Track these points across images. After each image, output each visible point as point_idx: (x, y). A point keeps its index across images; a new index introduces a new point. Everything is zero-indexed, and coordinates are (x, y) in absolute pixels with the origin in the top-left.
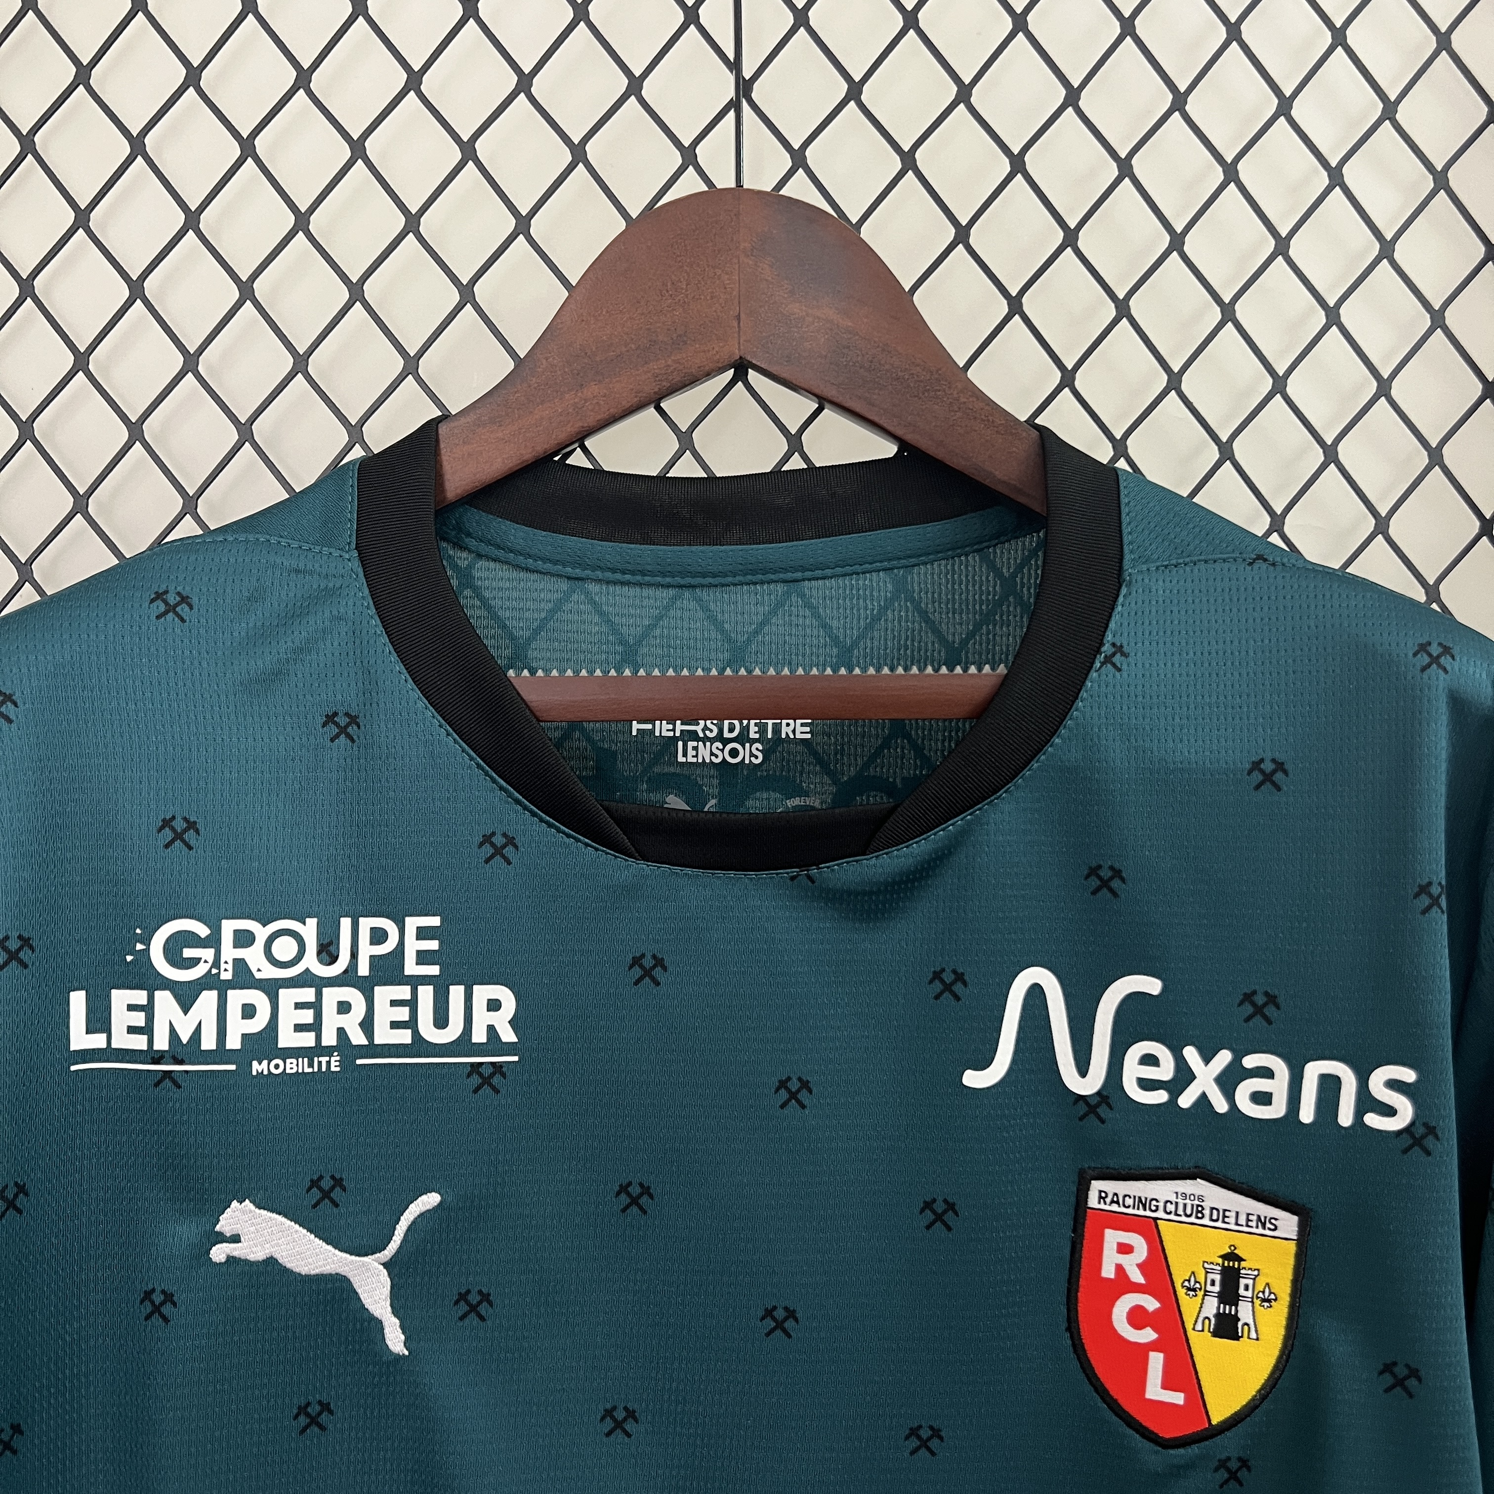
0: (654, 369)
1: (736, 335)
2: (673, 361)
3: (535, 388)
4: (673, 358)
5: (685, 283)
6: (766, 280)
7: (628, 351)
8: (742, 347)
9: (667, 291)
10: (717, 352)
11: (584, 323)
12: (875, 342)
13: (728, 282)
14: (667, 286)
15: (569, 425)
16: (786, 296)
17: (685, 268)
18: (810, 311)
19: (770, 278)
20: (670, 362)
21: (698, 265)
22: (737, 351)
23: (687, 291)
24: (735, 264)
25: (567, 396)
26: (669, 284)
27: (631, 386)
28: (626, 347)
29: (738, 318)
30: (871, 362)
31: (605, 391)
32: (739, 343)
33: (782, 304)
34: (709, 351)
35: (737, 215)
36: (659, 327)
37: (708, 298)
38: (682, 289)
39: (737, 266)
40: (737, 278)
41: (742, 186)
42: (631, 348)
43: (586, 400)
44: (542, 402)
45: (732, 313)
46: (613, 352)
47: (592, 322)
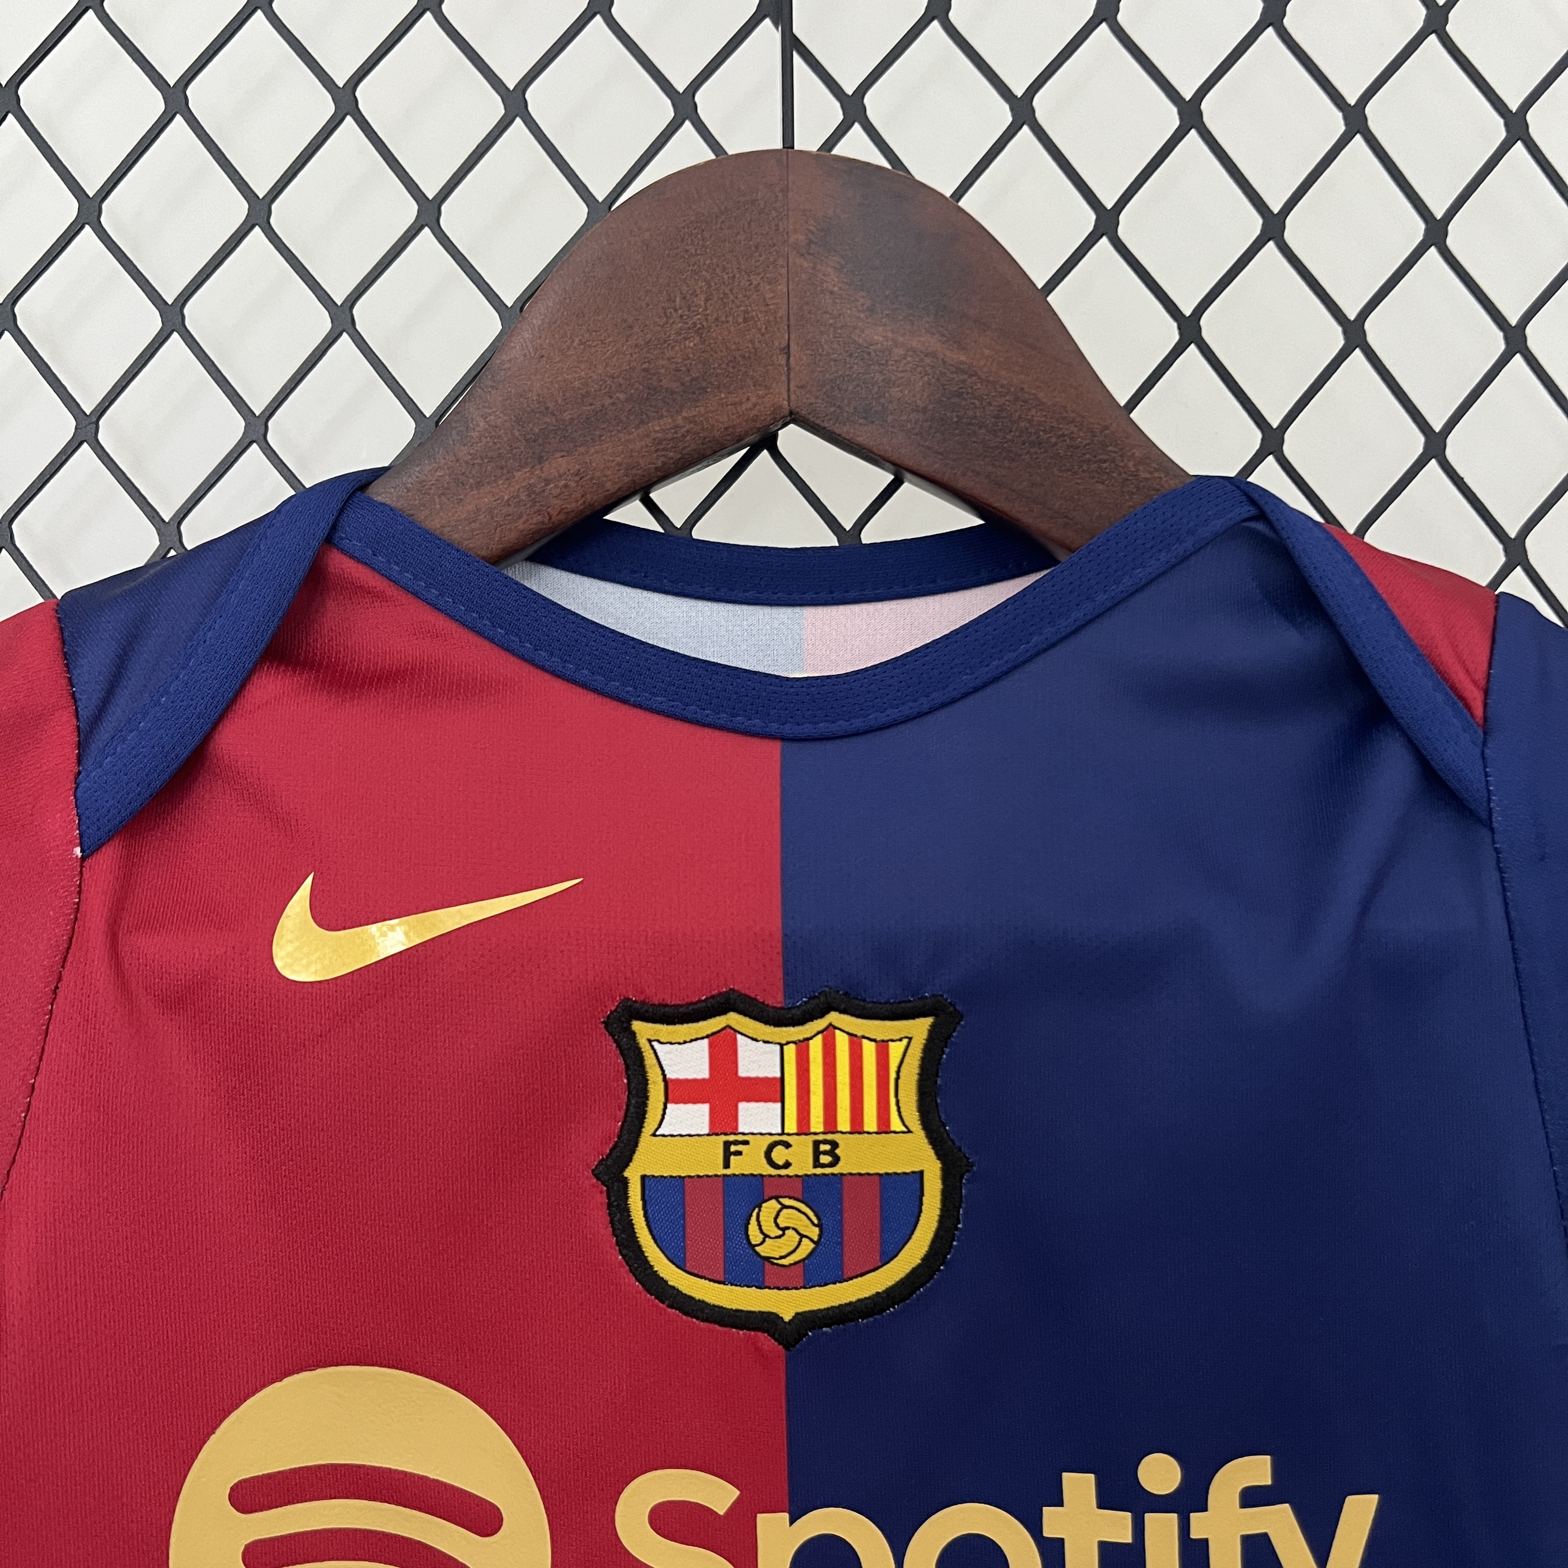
0: (656, 431)
1: (784, 378)
2: (685, 418)
3: (466, 463)
4: (684, 414)
5: (703, 297)
6: (832, 293)
7: (613, 404)
8: (793, 397)
9: (676, 310)
10: (755, 406)
11: (544, 359)
12: (1002, 386)
13: (771, 295)
14: (674, 301)
15: (522, 521)
16: (862, 315)
17: (704, 273)
18: (901, 339)
19: (836, 289)
20: (680, 421)
21: (724, 269)
22: (786, 403)
23: (706, 309)
24: (782, 267)
25: (518, 474)
26: (678, 299)
27: (619, 459)
28: (611, 397)
29: (787, 350)
30: (997, 417)
31: (577, 467)
32: (789, 390)
33: (855, 328)
34: (741, 403)
35: (785, 190)
36: (663, 367)
37: (740, 320)
38: (699, 306)
39: (784, 271)
40: (785, 290)
41: (793, 148)
42: (618, 398)
43: (547, 482)
44: (479, 484)
45: (776, 344)
46: (591, 405)
47: (557, 360)
